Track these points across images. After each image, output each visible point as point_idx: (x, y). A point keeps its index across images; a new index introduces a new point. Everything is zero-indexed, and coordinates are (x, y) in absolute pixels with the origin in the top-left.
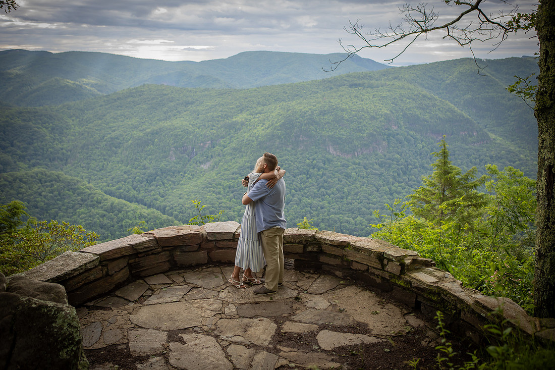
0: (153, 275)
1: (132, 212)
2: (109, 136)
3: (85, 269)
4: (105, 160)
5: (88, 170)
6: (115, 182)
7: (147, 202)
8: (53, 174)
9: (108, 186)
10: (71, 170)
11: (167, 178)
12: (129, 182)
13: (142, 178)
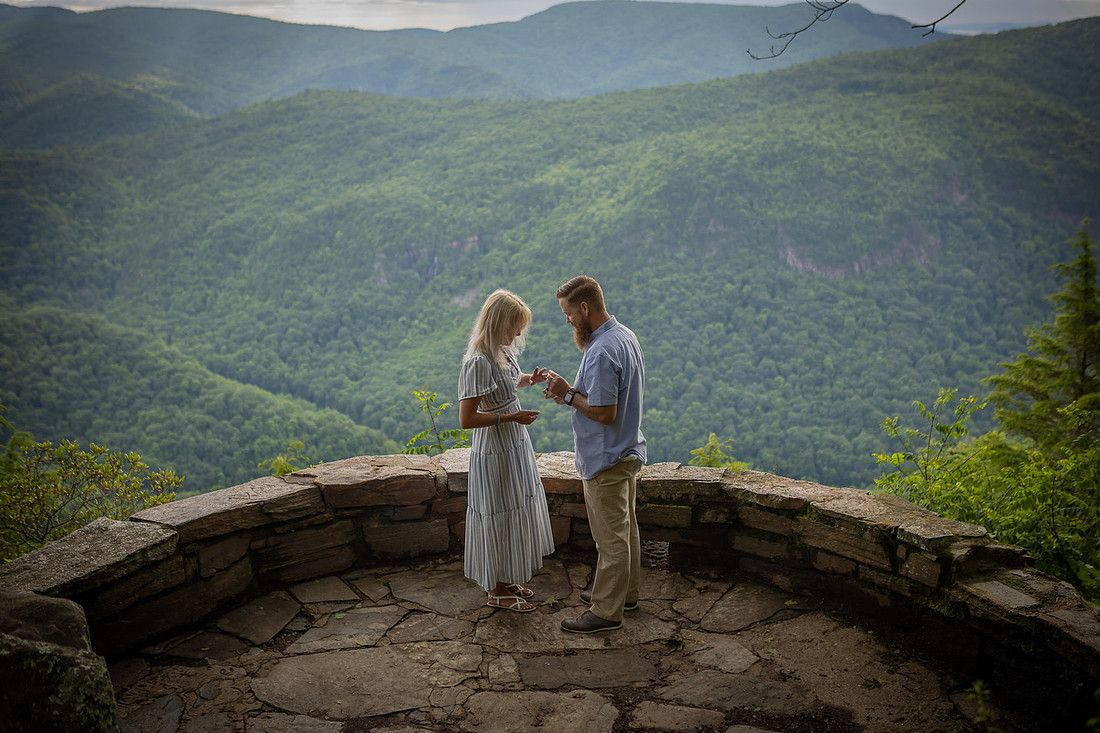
0: (313, 579)
1: (277, 417)
2: (219, 223)
3: (141, 564)
4: (209, 284)
5: (167, 309)
6: (235, 341)
7: (316, 392)
8: (79, 320)
9: (218, 350)
10: (123, 311)
11: (368, 331)
12: (269, 342)
13: (304, 330)
